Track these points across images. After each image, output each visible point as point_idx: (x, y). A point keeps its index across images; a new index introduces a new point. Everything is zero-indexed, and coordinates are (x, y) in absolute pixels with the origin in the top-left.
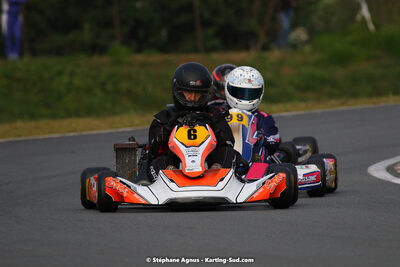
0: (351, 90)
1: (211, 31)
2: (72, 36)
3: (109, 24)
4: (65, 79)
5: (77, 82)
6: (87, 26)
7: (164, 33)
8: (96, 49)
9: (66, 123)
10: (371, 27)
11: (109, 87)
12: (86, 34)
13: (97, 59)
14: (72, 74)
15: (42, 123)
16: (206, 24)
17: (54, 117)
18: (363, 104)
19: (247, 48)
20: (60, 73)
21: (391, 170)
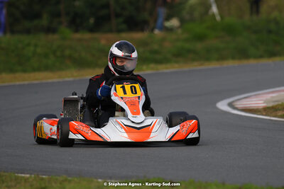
0: (206, 56)
1: (120, 20)
3: (58, 15)
4: (32, 48)
5: (39, 50)
6: (45, 16)
7: (92, 21)
8: (50, 30)
11: (58, 53)
12: (45, 21)
13: (51, 37)
14: (36, 46)
15: (18, 75)
16: (118, 15)
17: (25, 71)
19: (142, 30)
20: (29, 45)
21: (231, 105)
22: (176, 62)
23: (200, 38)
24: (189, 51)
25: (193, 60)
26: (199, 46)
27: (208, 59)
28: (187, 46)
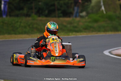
0: (99, 30)
1: (60, 12)
2: (21, 11)
3: (32, 9)
4: (19, 24)
5: (22, 24)
6: (25, 9)
7: (47, 12)
8: (28, 15)
9: (19, 36)
10: (105, 12)
11: (31, 26)
12: (25, 11)
13: (28, 18)
14: (21, 22)
15: (13, 35)
16: (59, 10)
17: (15, 34)
18: (102, 34)
19: (70, 17)
20: (17, 22)
21: (110, 52)
22: (85, 32)
23: (96, 21)
24: (91, 27)
25: (93, 31)
26: (95, 25)
27: (99, 31)
28: (90, 25)
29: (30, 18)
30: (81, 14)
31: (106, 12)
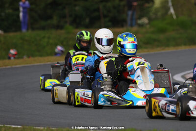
0: (167, 43)
1: (107, 19)
2: (49, 22)
3: (64, 17)
4: (46, 40)
5: (51, 41)
6: (55, 18)
7: (87, 20)
8: (59, 27)
9: (46, 58)
10: (175, 17)
11: (65, 43)
12: (55, 21)
13: (60, 32)
14: (49, 38)
15: (36, 58)
16: (105, 16)
17: (41, 56)
18: (171, 49)
19: (122, 26)
20: (44, 37)
21: (183, 77)
22: (146, 48)
23: (162, 31)
24: (155, 40)
25: (158, 46)
26: (161, 36)
27: (168, 46)
28: (154, 36)
29: (63, 31)
30: (140, 22)
31: (177, 17)
